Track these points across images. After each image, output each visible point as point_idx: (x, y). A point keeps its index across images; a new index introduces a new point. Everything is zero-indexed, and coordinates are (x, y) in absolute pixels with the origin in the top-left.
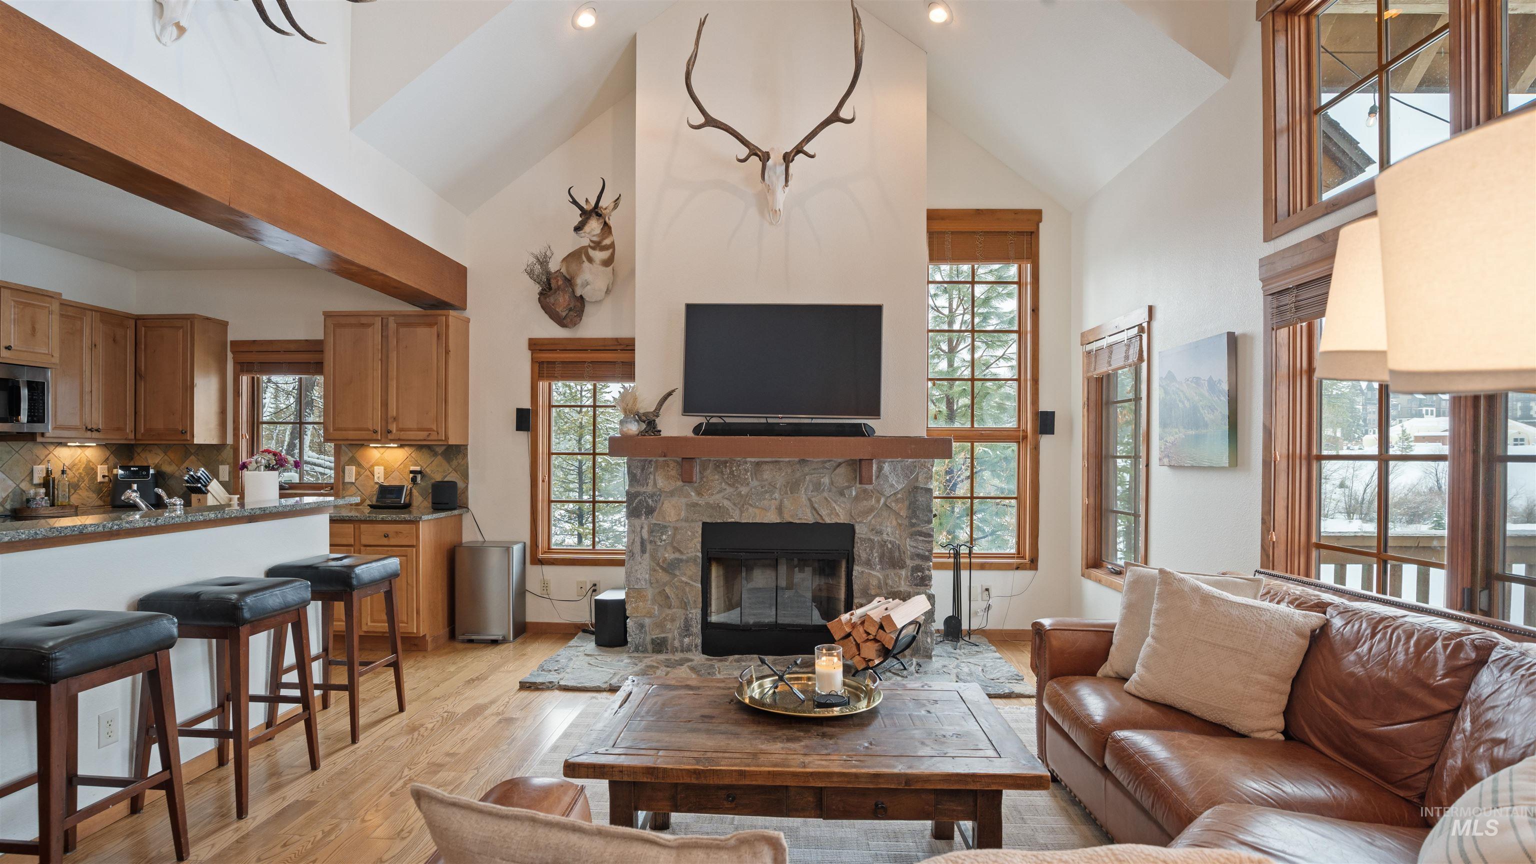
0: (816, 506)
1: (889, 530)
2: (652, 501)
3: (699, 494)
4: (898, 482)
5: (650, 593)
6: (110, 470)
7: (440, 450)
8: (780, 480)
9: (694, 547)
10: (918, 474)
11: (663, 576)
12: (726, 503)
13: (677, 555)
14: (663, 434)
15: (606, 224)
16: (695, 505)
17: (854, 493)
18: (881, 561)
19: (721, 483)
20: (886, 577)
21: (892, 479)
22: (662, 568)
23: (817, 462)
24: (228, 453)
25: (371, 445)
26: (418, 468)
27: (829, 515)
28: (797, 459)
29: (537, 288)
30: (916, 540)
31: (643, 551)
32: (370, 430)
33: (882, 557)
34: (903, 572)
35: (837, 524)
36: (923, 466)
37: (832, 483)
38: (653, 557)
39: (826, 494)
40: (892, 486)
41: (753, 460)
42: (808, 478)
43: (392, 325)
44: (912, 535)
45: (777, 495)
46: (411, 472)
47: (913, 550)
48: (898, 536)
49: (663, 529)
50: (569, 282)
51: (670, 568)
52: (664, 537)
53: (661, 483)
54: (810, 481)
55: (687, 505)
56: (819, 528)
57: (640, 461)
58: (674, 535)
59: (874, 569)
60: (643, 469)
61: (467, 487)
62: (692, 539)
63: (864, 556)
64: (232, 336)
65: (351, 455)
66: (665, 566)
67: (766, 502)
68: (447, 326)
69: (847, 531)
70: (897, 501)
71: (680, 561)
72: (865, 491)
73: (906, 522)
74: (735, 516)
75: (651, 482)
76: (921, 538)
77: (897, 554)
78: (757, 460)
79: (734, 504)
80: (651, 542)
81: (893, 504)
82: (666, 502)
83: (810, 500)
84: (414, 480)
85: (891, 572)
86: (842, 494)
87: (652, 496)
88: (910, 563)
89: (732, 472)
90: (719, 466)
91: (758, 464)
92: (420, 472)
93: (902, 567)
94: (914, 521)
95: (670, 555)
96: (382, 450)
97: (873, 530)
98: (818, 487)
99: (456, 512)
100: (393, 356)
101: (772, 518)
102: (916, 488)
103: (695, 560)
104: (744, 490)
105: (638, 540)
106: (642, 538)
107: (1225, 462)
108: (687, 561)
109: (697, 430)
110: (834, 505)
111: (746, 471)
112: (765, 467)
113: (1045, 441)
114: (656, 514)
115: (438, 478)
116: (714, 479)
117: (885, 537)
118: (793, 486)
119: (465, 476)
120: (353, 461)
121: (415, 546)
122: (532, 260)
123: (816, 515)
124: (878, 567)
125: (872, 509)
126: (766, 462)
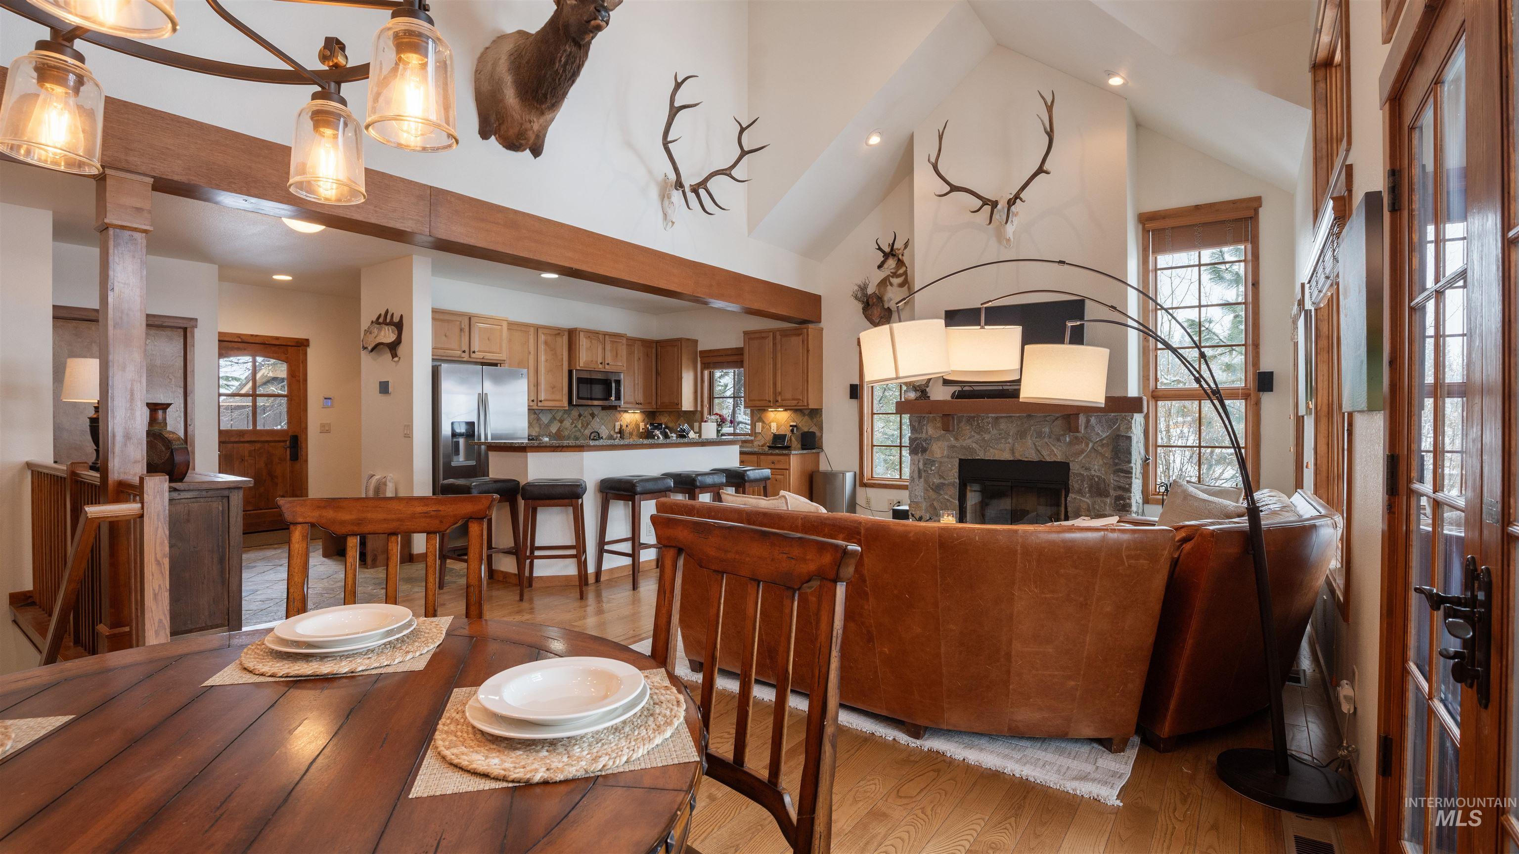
0: (1039, 448)
1: (1096, 467)
2: (925, 444)
3: (956, 439)
4: (1103, 431)
5: (924, 505)
6: (645, 425)
7: (807, 412)
8: (1013, 430)
9: (953, 476)
10: (1119, 425)
11: (932, 494)
12: (974, 445)
13: (942, 481)
14: (931, 398)
15: (899, 259)
16: (953, 447)
17: (1068, 439)
18: (1090, 491)
19: (971, 432)
20: (1094, 503)
21: (1098, 429)
22: (932, 489)
23: (1040, 417)
24: (697, 417)
25: (769, 410)
26: (794, 424)
27: (1049, 455)
28: (1025, 415)
29: (860, 306)
30: (1118, 476)
31: (920, 477)
32: (767, 401)
33: (1091, 487)
34: (1108, 500)
35: (1055, 462)
36: (1124, 418)
37: (1051, 432)
38: (926, 481)
39: (1046, 440)
40: (1098, 434)
41: (993, 415)
42: (1032, 428)
43: (778, 337)
44: (1116, 472)
45: (1010, 440)
46: (791, 426)
47: (1115, 483)
48: (1103, 472)
49: (932, 462)
50: (880, 299)
51: (937, 488)
52: (933, 468)
53: (931, 431)
54: (1034, 430)
55: (948, 446)
56: (1041, 465)
57: (917, 417)
58: (940, 467)
59: (1084, 497)
60: (919, 423)
61: (822, 435)
62: (952, 470)
63: (1076, 486)
64: (700, 348)
65: (759, 416)
66: (934, 487)
67: (1002, 445)
68: (808, 335)
69: (1063, 467)
70: (1103, 446)
71: (943, 484)
72: (1076, 438)
73: (1111, 462)
74: (981, 455)
75: (924, 431)
76: (1122, 474)
77: (1102, 486)
78: (997, 415)
79: (980, 446)
80: (925, 471)
81: (1099, 448)
82: (934, 444)
83: (1034, 444)
84: (792, 431)
85: (1098, 500)
86: (1059, 440)
87: (925, 440)
88: (1112, 492)
89: (978, 424)
90: (970, 420)
91: (997, 418)
92: (795, 426)
93: (1107, 496)
94: (1117, 461)
95: (937, 481)
96: (775, 413)
97: (1083, 467)
98: (1040, 434)
99: (814, 451)
100: (779, 355)
101: (1006, 456)
102: (1118, 436)
103: (954, 485)
104: (987, 437)
105: (916, 469)
106: (919, 468)
108: (948, 485)
109: (953, 396)
110: (1053, 448)
111: (988, 423)
112: (1002, 420)
113: (1265, 397)
114: (928, 452)
115: (806, 430)
116: (966, 429)
117: (1093, 473)
118: (1022, 434)
119: (821, 429)
120: (760, 420)
121: (789, 469)
122: (856, 288)
123: (1040, 455)
124: (1088, 495)
125: (1082, 452)
126: (1002, 417)
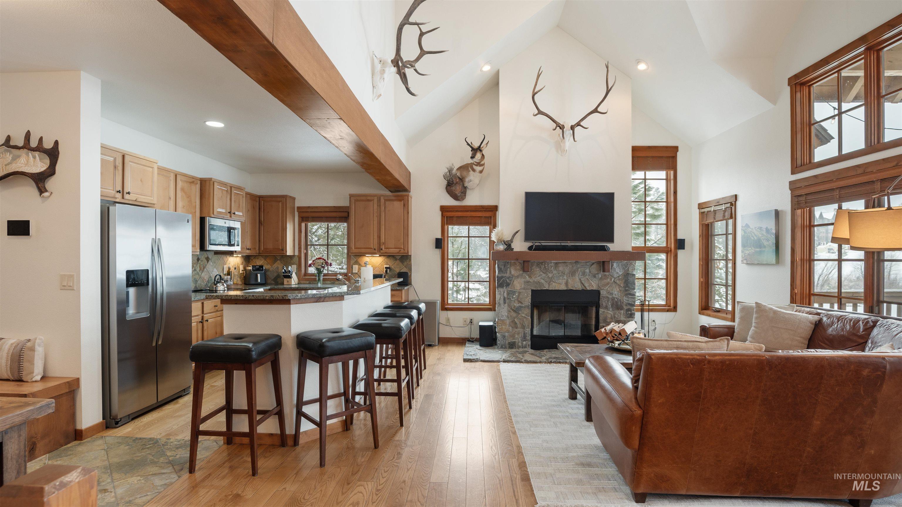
0: (583, 282)
1: (616, 292)
2: (509, 280)
3: (530, 277)
4: (620, 271)
5: (508, 322)
6: (246, 267)
8: (567, 270)
9: (527, 300)
10: (629, 268)
11: (514, 314)
12: (542, 281)
13: (520, 304)
14: (515, 250)
15: (483, 154)
16: (528, 282)
17: (600, 276)
18: (612, 306)
19: (540, 272)
20: (615, 314)
21: (617, 270)
22: (513, 310)
23: (583, 263)
24: (296, 260)
25: (366, 255)
27: (589, 286)
28: (574, 261)
29: (446, 184)
30: (628, 297)
31: (505, 303)
32: (372, 249)
33: (612, 305)
34: (622, 312)
35: (592, 290)
36: (631, 264)
37: (590, 272)
38: (509, 306)
39: (587, 277)
40: (617, 273)
41: (554, 261)
42: (579, 270)
43: (382, 200)
44: (626, 295)
45: (565, 277)
47: (627, 302)
48: (620, 295)
49: (514, 293)
50: (461, 179)
51: (516, 311)
52: (514, 296)
53: (513, 272)
54: (581, 271)
55: (525, 282)
56: (584, 292)
57: (503, 262)
58: (519, 295)
59: (609, 310)
60: (505, 266)
61: (411, 275)
62: (527, 297)
63: (604, 304)
64: (298, 205)
65: (355, 260)
66: (515, 309)
67: (560, 280)
68: (408, 200)
69: (597, 293)
70: (619, 280)
71: (521, 307)
72: (605, 275)
73: (623, 289)
74: (546, 287)
75: (508, 272)
76: (630, 296)
77: (619, 303)
78: (556, 261)
79: (546, 282)
80: (508, 299)
81: (618, 281)
82: (515, 281)
83: (580, 280)
84: (386, 272)
85: (617, 312)
86: (595, 277)
87: (509, 278)
88: (625, 308)
89: (545, 267)
90: (539, 265)
91: (556, 263)
92: (390, 268)
93: (621, 309)
94: (627, 289)
95: (517, 305)
96: (371, 258)
97: (609, 293)
98: (584, 274)
99: (408, 287)
100: (383, 214)
101: (563, 287)
102: (628, 274)
103: (528, 307)
104: (550, 275)
105: (502, 298)
106: (504, 297)
107: (774, 261)
108: (525, 307)
109: (530, 248)
110: (591, 282)
111: (551, 267)
112: (560, 265)
113: (680, 252)
114: (510, 286)
115: (397, 270)
116: (537, 270)
117: (614, 295)
118: (573, 273)
119: (410, 268)
120: (357, 263)
123: (583, 286)
124: (611, 309)
125: (608, 284)
126: (560, 263)
